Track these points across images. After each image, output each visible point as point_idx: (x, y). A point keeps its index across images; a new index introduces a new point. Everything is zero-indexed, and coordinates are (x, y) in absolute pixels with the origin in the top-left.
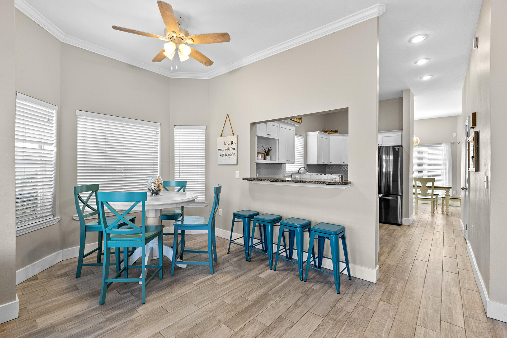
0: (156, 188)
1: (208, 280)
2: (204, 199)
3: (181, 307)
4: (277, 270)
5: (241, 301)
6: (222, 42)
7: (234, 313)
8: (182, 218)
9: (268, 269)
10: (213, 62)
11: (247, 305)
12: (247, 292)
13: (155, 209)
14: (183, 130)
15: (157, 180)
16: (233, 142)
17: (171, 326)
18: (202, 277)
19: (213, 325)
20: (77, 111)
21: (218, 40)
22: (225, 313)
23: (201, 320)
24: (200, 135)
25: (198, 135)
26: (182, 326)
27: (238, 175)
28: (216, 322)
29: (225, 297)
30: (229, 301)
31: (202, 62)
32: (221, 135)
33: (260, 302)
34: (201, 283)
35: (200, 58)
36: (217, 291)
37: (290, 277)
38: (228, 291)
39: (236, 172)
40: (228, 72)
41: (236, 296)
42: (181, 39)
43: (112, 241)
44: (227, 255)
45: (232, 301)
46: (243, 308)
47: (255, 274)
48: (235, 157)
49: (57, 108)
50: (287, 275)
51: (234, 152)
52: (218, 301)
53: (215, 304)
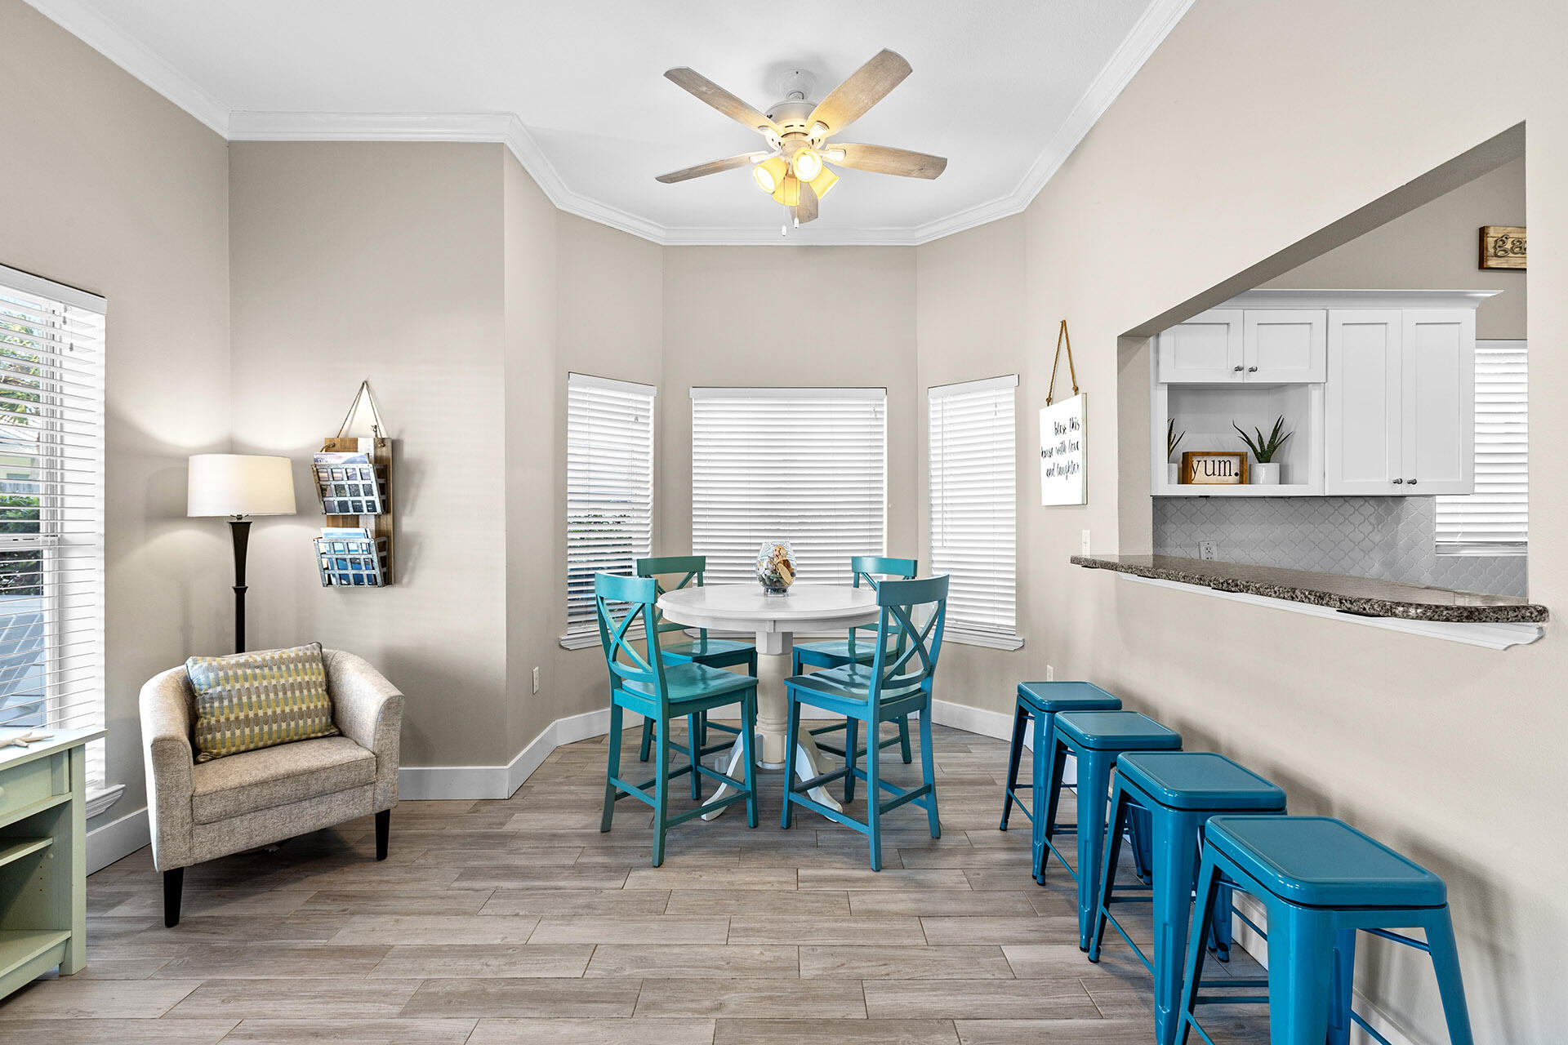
0: (768, 573)
1: (846, 880)
2: (1013, 623)
3: (697, 917)
4: (1105, 965)
5: (841, 991)
6: (893, 86)
7: (775, 1011)
8: (851, 673)
9: (1071, 943)
10: (942, 158)
11: (839, 1015)
12: (891, 976)
13: (783, 633)
14: (952, 399)
15: (777, 553)
16: (1074, 420)
17: (628, 945)
18: (839, 865)
19: (693, 1005)
20: (692, 390)
21: (879, 88)
22: (756, 994)
23: (691, 973)
24: (999, 408)
25: (993, 409)
26: (640, 962)
27: (1088, 545)
28: (707, 1004)
29: (819, 950)
30: (811, 969)
31: (908, 174)
32: (1049, 400)
33: (889, 1031)
34: (813, 881)
35: (893, 164)
36: (821, 925)
37: (1126, 1021)
38: (847, 942)
39: (1084, 531)
40: (1063, 165)
41: (849, 968)
42: (801, 135)
43: (624, 692)
44: (999, 833)
45: (822, 975)
46: (816, 1016)
47: (997, 935)
48: (1077, 479)
49: (654, 389)
50: (1129, 1003)
51: (1077, 457)
52: (782, 953)
53: (768, 956)
